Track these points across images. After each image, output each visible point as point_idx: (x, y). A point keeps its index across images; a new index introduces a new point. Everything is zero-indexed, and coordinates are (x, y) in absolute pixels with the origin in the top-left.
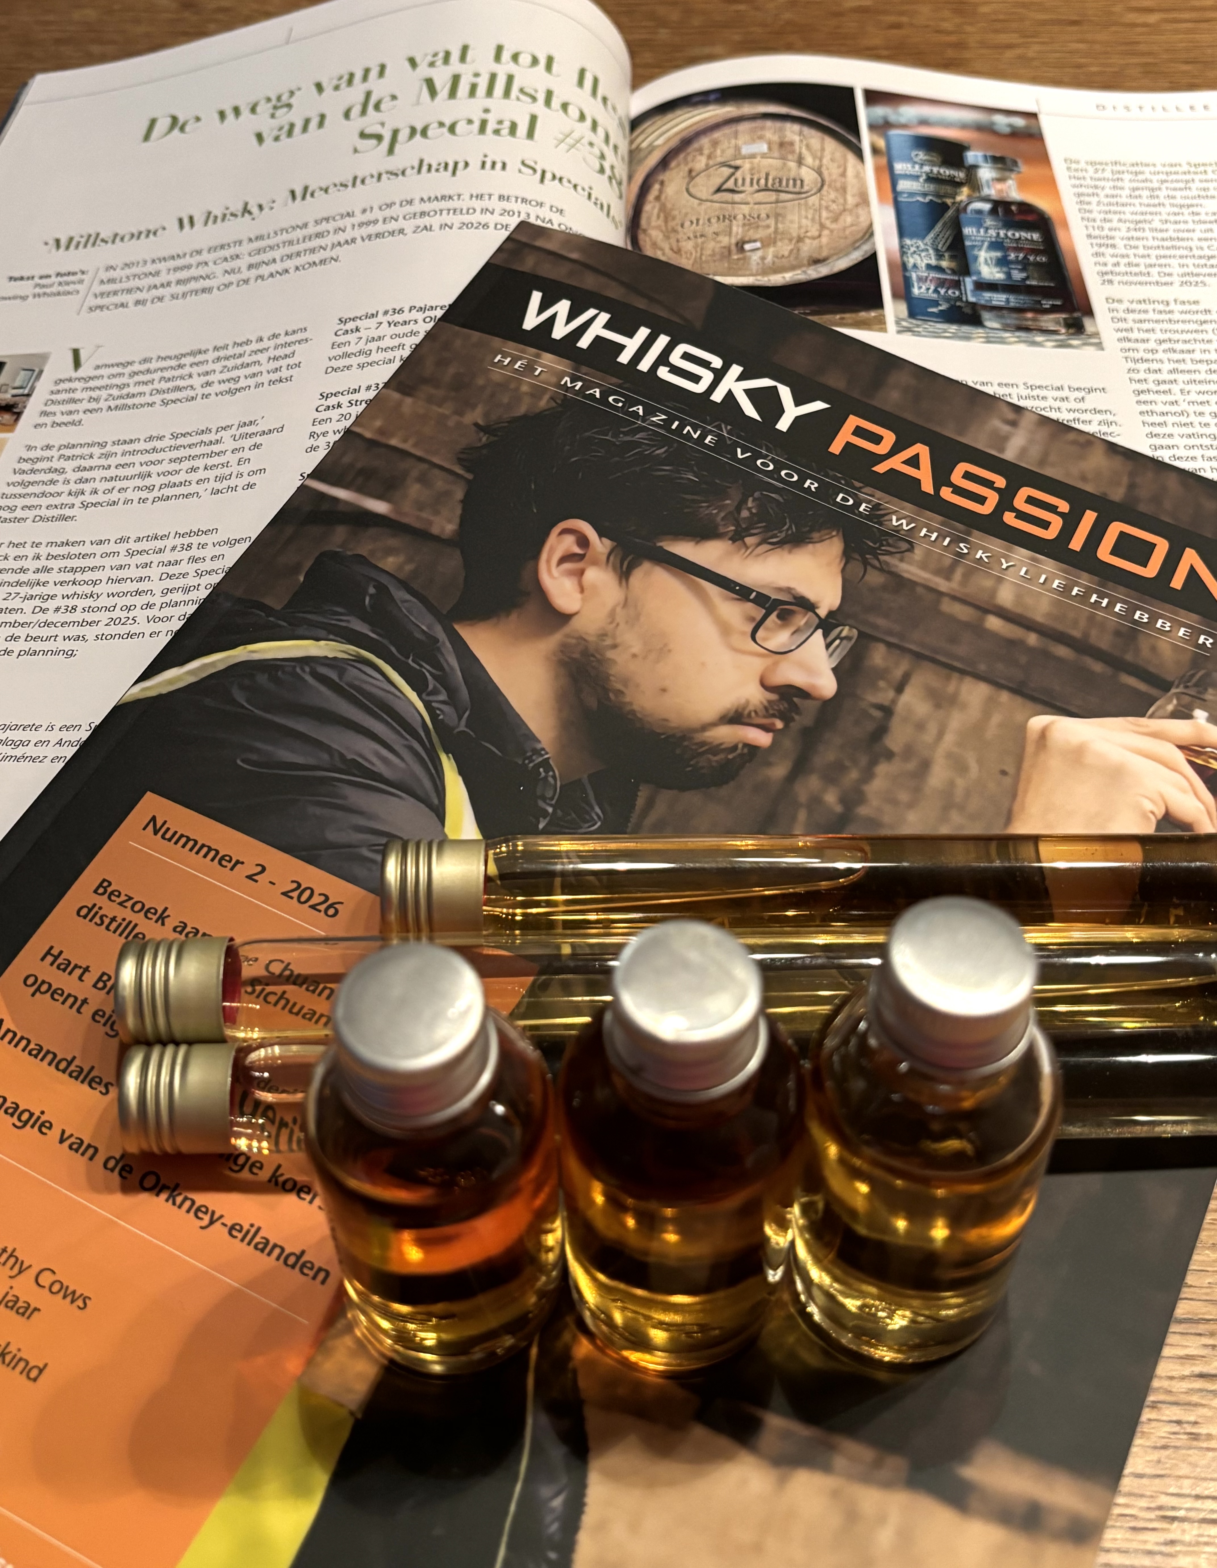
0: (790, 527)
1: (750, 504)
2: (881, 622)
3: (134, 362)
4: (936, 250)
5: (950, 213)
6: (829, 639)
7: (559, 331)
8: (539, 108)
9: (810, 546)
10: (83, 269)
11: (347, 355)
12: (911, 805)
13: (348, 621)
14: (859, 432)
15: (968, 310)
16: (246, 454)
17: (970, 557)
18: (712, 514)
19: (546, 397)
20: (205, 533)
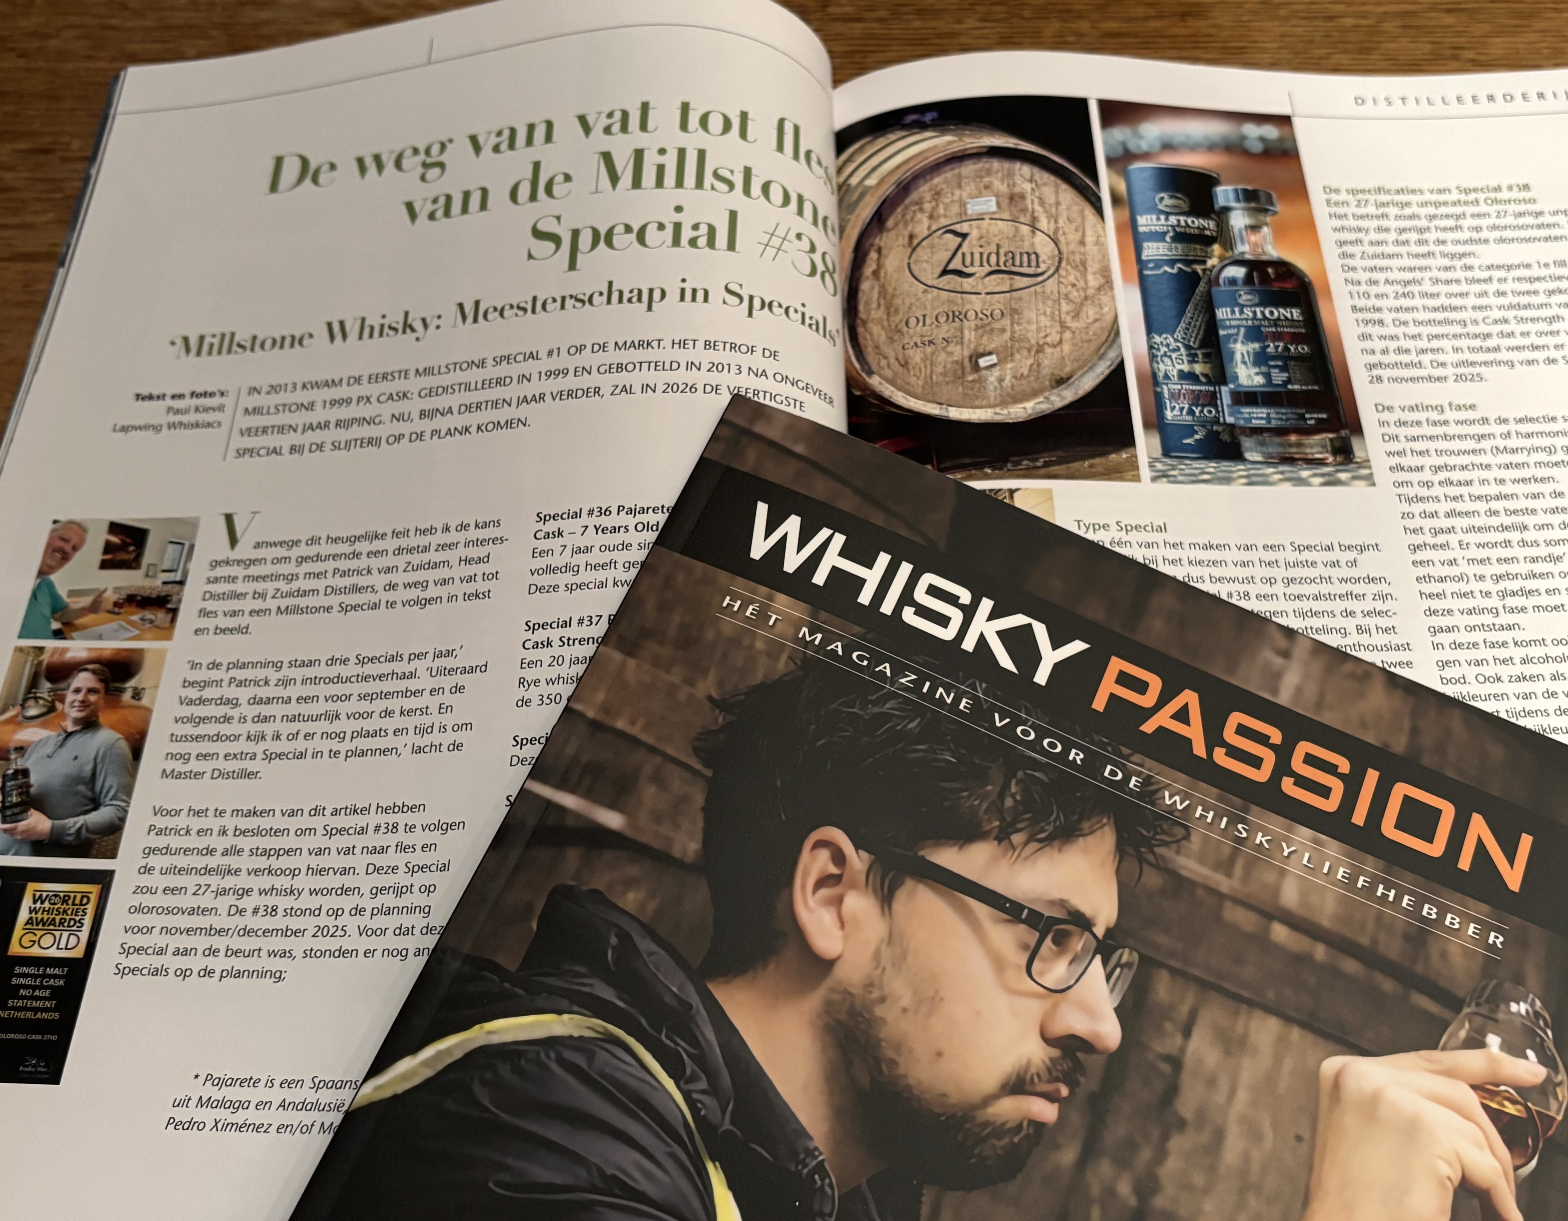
0: (1058, 817)
1: (1013, 789)
2: (1162, 939)
3: (299, 541)
4: (1188, 347)
5: (1201, 287)
6: (1109, 969)
7: (792, 562)
8: (737, 197)
9: (1081, 839)
10: (223, 389)
11: (551, 570)
12: (1206, 1191)
13: (591, 985)
14: (1123, 679)
15: (1226, 437)
16: (447, 699)
17: (1249, 842)
18: (973, 806)
19: (784, 657)
20: (411, 809)
